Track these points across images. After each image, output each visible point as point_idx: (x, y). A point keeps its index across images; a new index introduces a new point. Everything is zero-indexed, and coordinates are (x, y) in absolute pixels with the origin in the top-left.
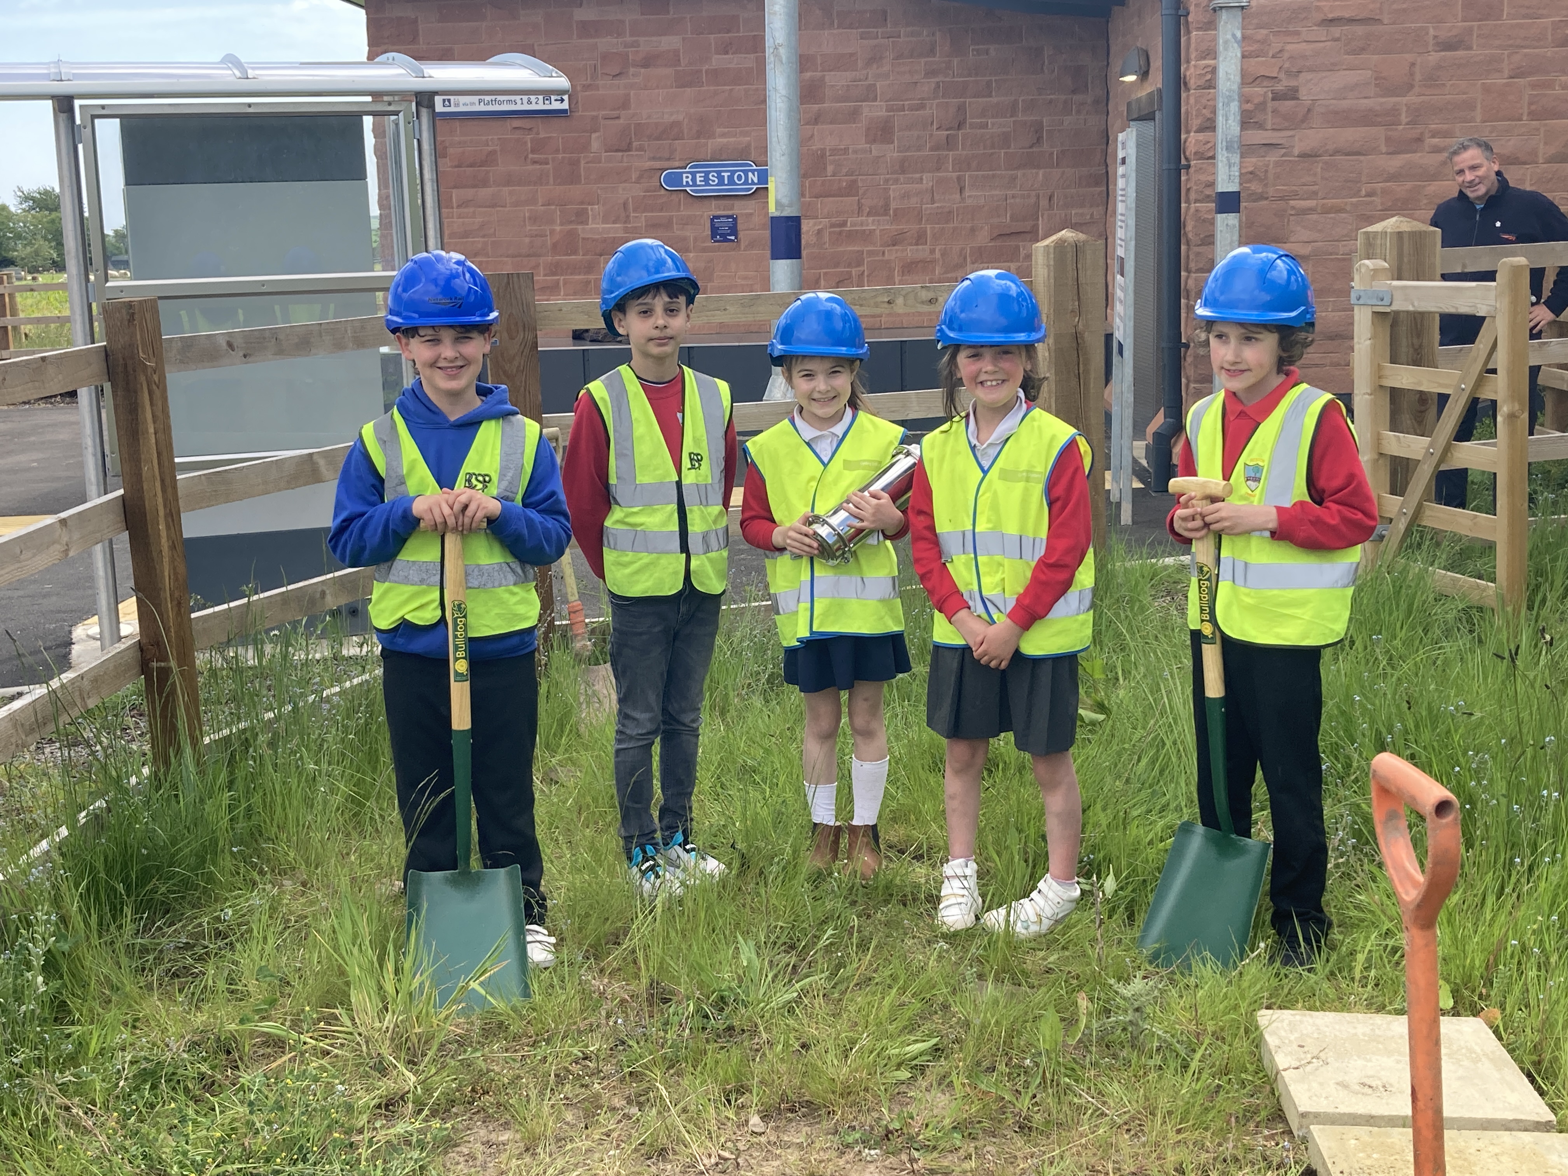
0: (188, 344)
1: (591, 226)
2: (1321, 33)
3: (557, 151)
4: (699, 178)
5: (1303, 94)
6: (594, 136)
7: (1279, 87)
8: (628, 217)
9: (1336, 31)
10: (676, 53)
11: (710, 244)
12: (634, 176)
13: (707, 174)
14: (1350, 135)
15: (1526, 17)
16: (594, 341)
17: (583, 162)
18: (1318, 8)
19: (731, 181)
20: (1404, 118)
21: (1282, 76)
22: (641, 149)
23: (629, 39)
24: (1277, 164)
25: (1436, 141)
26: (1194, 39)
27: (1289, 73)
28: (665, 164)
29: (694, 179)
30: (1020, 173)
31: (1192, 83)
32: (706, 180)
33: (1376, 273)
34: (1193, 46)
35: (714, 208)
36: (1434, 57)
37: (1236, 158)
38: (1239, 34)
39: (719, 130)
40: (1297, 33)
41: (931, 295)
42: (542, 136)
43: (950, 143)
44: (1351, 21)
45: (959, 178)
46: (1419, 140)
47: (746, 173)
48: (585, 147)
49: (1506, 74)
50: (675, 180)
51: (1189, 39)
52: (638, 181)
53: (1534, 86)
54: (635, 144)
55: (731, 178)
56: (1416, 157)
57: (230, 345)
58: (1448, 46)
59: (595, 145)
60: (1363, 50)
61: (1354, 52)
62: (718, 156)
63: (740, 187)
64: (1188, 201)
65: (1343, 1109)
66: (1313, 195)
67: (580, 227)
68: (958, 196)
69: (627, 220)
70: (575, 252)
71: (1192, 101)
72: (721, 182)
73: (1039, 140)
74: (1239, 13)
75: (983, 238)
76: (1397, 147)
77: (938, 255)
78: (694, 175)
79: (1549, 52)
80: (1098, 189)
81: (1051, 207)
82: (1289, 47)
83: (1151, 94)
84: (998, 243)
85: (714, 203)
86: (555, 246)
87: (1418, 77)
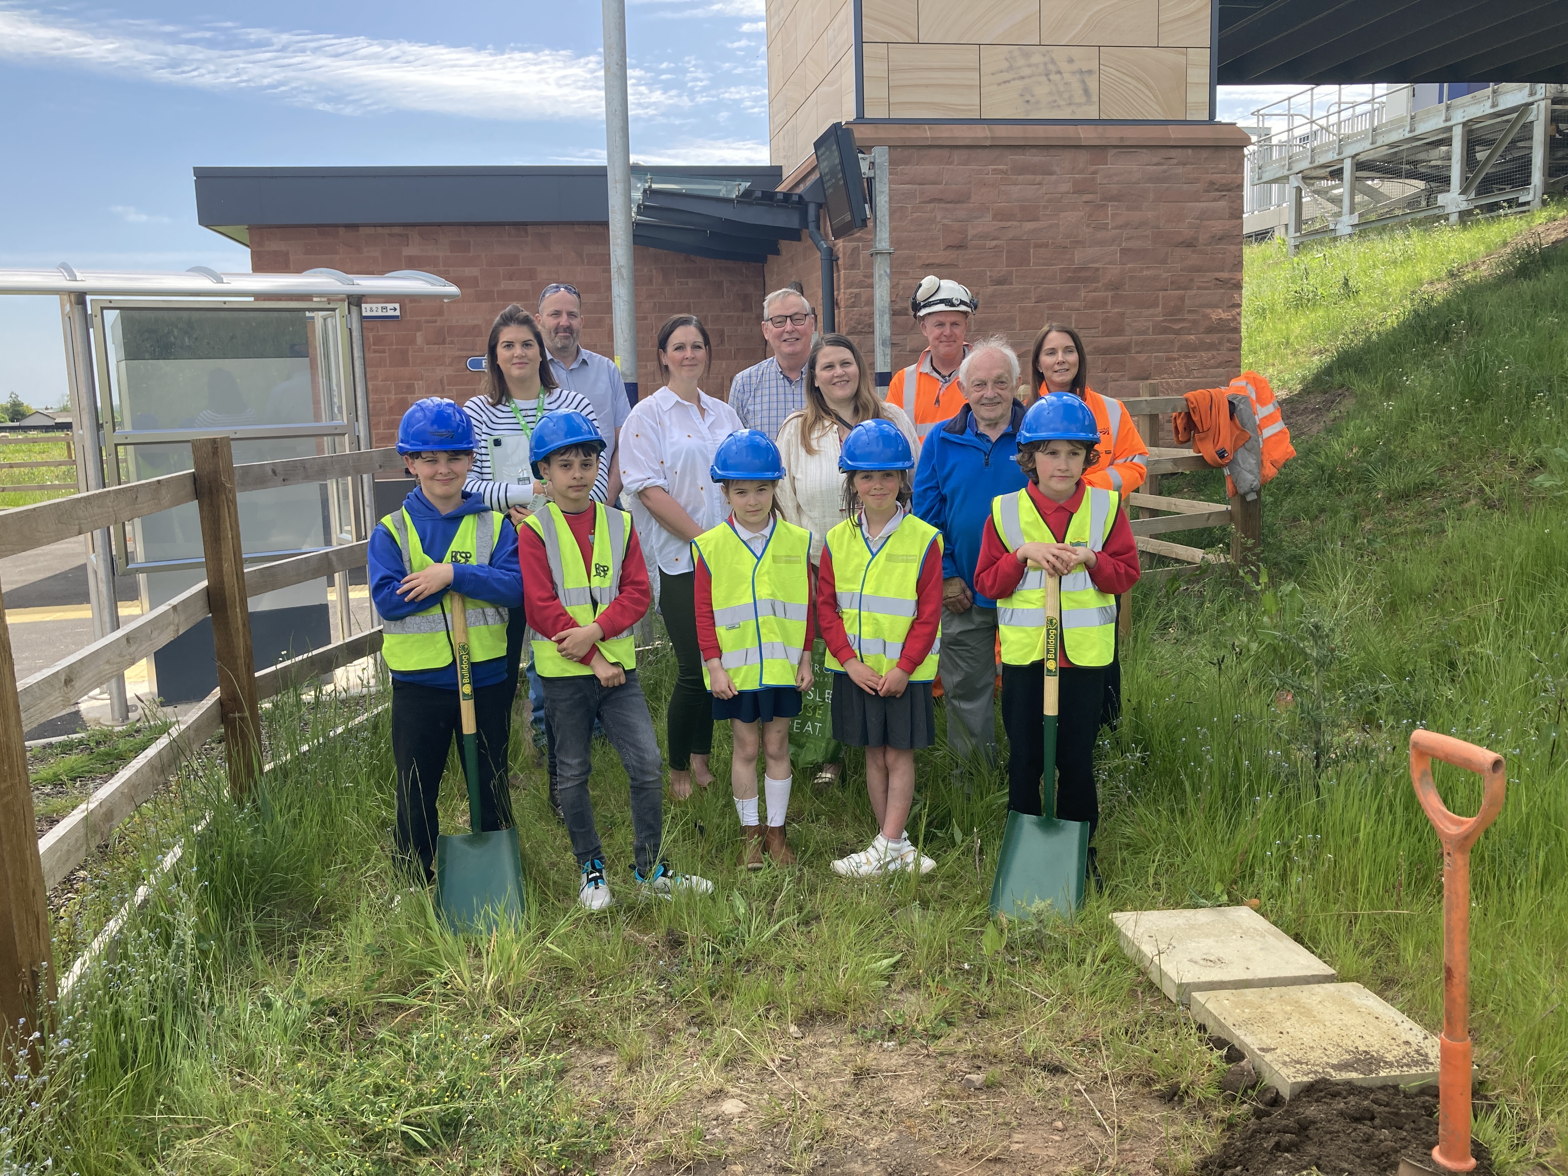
0: (246, 470)
3: (392, 344)
6: (418, 334)
8: (443, 389)
10: (475, 278)
12: (448, 361)
15: (1044, 265)
17: (410, 353)
18: (919, 257)
22: (452, 343)
26: (842, 275)
28: (471, 353)
31: (842, 304)
34: (842, 280)
36: (990, 289)
37: (888, 351)
38: (888, 271)
40: (907, 273)
42: (381, 333)
48: (413, 341)
50: (476, 364)
51: (839, 276)
52: (450, 365)
54: (448, 339)
57: (274, 472)
58: (1000, 282)
59: (420, 338)
65: (1205, 978)
67: (409, 396)
71: (842, 315)
74: (888, 257)
79: (1058, 287)
86: (391, 408)
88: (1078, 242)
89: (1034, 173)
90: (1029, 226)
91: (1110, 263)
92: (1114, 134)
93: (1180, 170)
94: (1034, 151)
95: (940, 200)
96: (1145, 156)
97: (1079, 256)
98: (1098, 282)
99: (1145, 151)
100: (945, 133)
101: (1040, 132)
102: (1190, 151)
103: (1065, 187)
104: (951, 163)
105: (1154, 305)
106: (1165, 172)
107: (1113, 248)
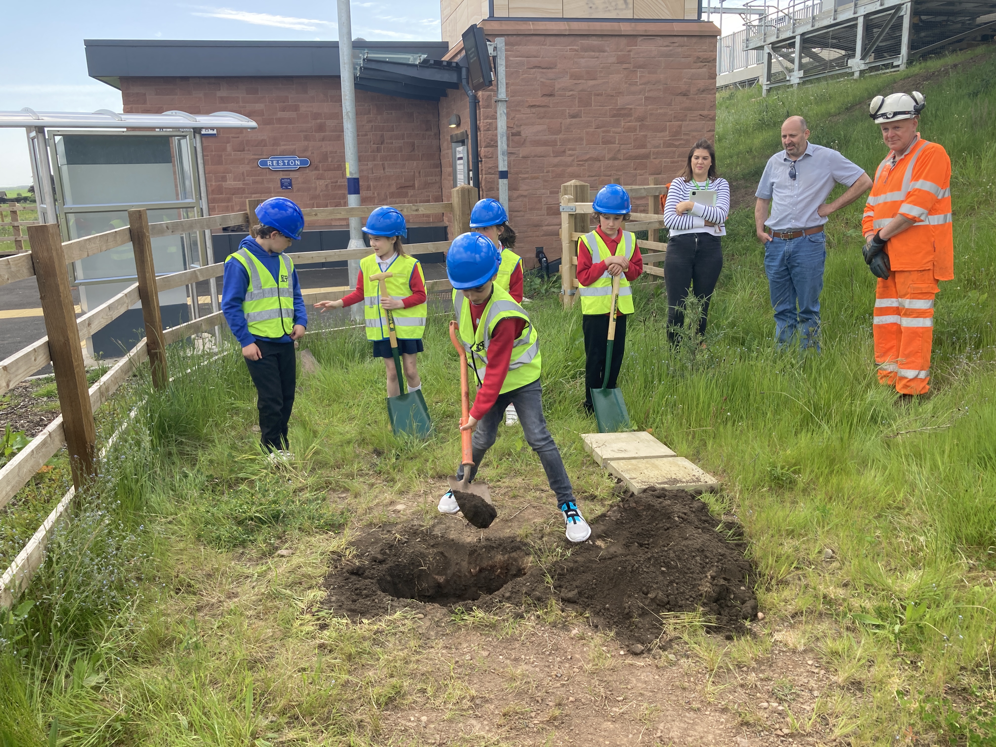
0: (154, 227)
1: (228, 182)
2: (528, 110)
3: (212, 151)
4: (275, 163)
5: (522, 133)
6: (228, 145)
7: (514, 131)
9: (534, 110)
10: (262, 111)
11: (281, 190)
12: (246, 162)
13: (278, 161)
14: (540, 150)
15: (600, 106)
16: (233, 231)
17: (223, 157)
18: (527, 101)
19: (288, 164)
20: (559, 144)
21: (515, 127)
22: (249, 150)
23: (241, 104)
24: (514, 160)
25: (570, 152)
26: (482, 112)
27: (517, 126)
28: (260, 157)
29: (272, 163)
30: (407, 162)
31: (482, 129)
32: (278, 163)
33: (569, 200)
34: (482, 115)
35: (281, 176)
36: (568, 121)
37: (506, 158)
38: (505, 111)
39: (282, 143)
40: (520, 111)
41: (416, 208)
42: (205, 144)
43: (378, 150)
44: (539, 106)
45: (383, 164)
46: (564, 152)
47: (294, 161)
48: (225, 149)
49: (594, 127)
50: (264, 163)
51: (480, 112)
52: (248, 164)
53: (604, 132)
54: (246, 148)
55: (288, 163)
56: (563, 158)
57: (167, 228)
58: (573, 116)
59: (229, 148)
60: (543, 117)
61: (540, 118)
62: (283, 153)
63: (292, 167)
64: (482, 174)
65: (615, 456)
66: (527, 173)
68: (382, 171)
69: (244, 180)
70: (222, 194)
71: (482, 135)
72: (284, 164)
73: (414, 149)
74: (506, 103)
75: (393, 188)
76: (557, 154)
77: (376, 195)
78: (272, 161)
79: (608, 119)
80: (437, 170)
81: (420, 176)
82: (517, 116)
83: (462, 133)
84: (399, 190)
85: (281, 173)
86: (213, 191)
87: (563, 128)
88: (620, 93)
89: (594, 51)
90: (591, 83)
91: (639, 105)
92: (641, 28)
93: (680, 50)
94: (594, 38)
95: (539, 67)
96: (660, 41)
97: (621, 101)
98: (631, 116)
99: (659, 38)
100: (542, 27)
101: (597, 26)
102: (685, 39)
103: (613, 59)
104: (545, 45)
105: (663, 130)
106: (670, 51)
107: (640, 96)
